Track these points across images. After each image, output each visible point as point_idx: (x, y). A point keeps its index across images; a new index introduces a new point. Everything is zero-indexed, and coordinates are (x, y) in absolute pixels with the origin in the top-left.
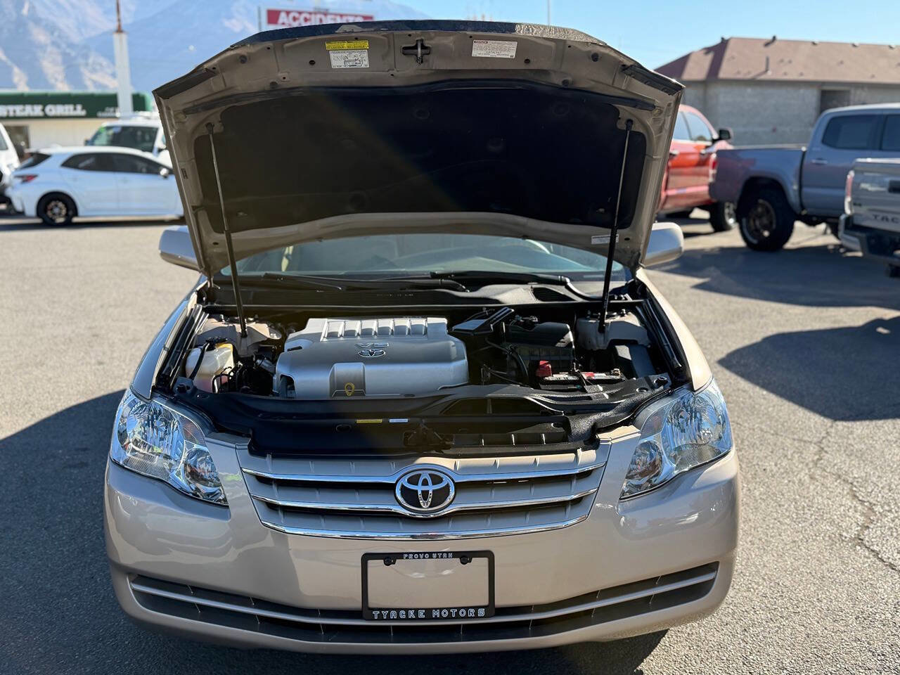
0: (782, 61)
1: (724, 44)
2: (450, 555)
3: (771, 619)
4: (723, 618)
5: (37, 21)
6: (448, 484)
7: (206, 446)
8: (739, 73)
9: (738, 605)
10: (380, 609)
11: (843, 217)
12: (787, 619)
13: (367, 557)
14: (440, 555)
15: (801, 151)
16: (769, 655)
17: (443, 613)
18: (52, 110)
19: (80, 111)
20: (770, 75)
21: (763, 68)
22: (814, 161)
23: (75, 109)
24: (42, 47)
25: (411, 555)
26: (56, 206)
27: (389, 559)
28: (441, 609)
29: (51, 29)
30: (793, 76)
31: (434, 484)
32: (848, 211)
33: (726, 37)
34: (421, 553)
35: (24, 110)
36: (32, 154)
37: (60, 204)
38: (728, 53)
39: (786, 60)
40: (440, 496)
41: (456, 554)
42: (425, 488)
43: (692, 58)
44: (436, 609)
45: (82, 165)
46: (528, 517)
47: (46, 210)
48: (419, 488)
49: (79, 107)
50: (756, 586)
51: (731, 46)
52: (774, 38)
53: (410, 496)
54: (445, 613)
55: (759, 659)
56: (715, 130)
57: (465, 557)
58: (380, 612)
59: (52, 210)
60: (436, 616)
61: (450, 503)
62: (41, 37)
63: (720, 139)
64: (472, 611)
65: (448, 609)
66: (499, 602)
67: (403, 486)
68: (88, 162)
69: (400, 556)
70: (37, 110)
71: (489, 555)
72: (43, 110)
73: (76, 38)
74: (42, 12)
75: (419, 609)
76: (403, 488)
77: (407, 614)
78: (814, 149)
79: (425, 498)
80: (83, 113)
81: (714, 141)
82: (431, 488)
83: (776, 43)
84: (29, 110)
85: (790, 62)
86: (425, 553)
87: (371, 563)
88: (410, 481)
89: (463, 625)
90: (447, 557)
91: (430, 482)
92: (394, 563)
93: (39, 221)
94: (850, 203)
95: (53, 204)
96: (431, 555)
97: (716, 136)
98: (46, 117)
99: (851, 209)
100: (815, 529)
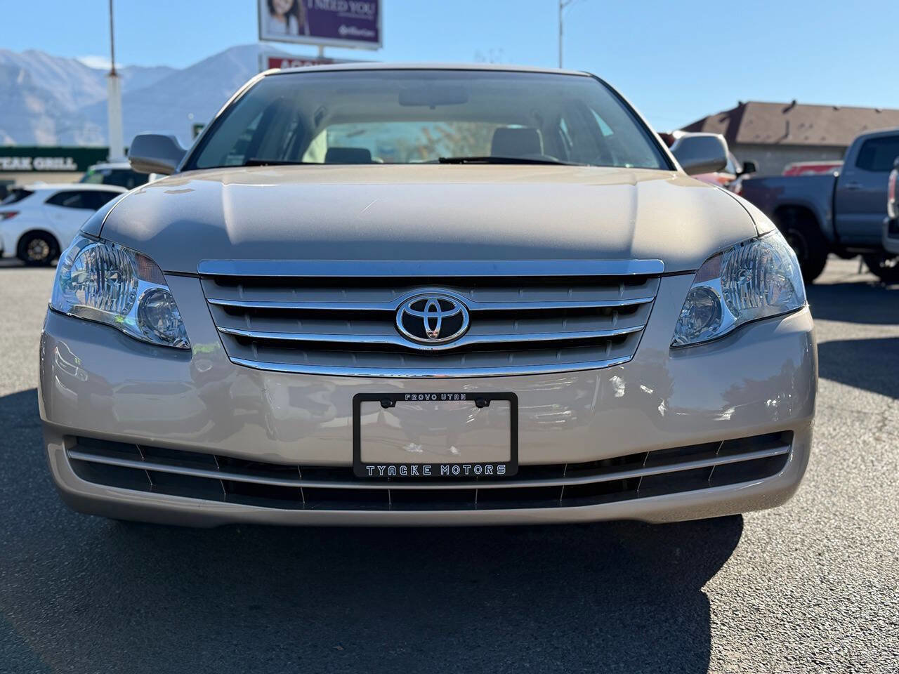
0: (802, 125)
1: (742, 107)
2: (463, 397)
3: (850, 546)
4: (791, 545)
5: (33, 90)
6: (460, 313)
7: (166, 284)
8: (758, 137)
9: (808, 535)
10: (376, 465)
11: (886, 220)
12: (868, 546)
13: (359, 399)
14: (451, 397)
15: (833, 176)
16: (852, 575)
17: (453, 470)
18: (41, 163)
19: (70, 164)
20: (791, 139)
21: (783, 133)
22: (848, 186)
23: (65, 163)
24: (36, 116)
25: (415, 396)
26: (38, 245)
27: (388, 400)
28: (451, 465)
29: (46, 97)
30: (814, 139)
31: (443, 310)
32: (892, 214)
33: (744, 101)
34: (427, 394)
35: (11, 163)
36: (14, 191)
37: (43, 243)
38: (746, 118)
39: (807, 125)
40: (451, 325)
41: (470, 396)
42: (432, 315)
43: (708, 122)
44: (445, 465)
45: (66, 202)
46: (559, 355)
47: (26, 249)
48: (426, 315)
49: (69, 161)
50: (826, 520)
51: (749, 109)
52: (794, 103)
53: (414, 325)
54: (456, 470)
55: (840, 578)
56: (739, 163)
57: (482, 400)
58: (376, 467)
59: (33, 248)
60: (445, 473)
61: (464, 334)
62: (35, 105)
63: (744, 172)
64: (490, 467)
65: (461, 465)
66: (525, 458)
67: (405, 312)
68: (74, 199)
69: (401, 397)
70: (25, 163)
71: (512, 398)
72: (32, 163)
73: (71, 107)
74: (38, 82)
75: (425, 464)
76: (405, 316)
77: (409, 471)
78: (848, 173)
79: (433, 327)
80: (73, 167)
81: (738, 175)
82: (440, 315)
83: (796, 108)
84: (16, 163)
85: (811, 126)
86: (431, 394)
87: (365, 406)
88: (413, 307)
89: (479, 489)
90: (460, 399)
91: (438, 307)
92: (393, 406)
93: (19, 262)
94: (894, 205)
95: (34, 242)
96: (439, 397)
97: (739, 170)
98: (34, 170)
99: (895, 212)
100: (890, 477)
